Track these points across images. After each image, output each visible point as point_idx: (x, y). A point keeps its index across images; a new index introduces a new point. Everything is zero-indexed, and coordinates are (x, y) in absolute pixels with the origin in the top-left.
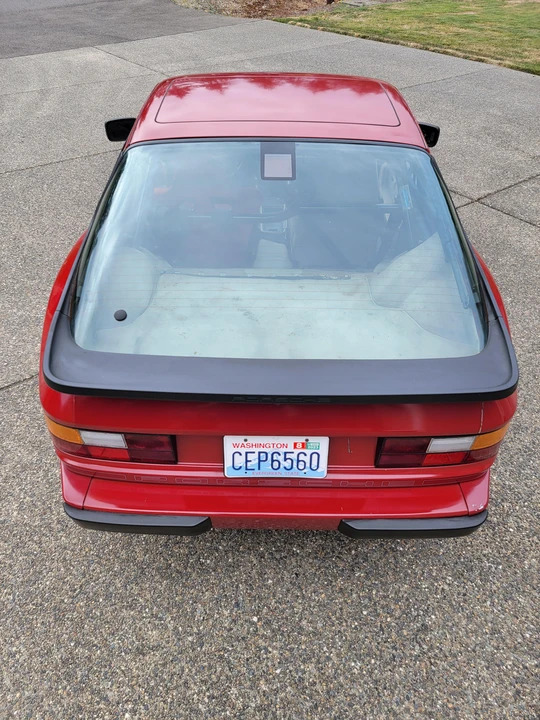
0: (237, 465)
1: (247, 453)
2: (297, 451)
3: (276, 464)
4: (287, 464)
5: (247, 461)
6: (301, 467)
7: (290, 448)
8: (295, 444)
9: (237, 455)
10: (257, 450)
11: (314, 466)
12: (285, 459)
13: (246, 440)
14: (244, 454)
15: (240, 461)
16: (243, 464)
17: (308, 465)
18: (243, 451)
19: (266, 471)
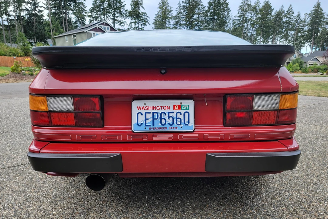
0: (140, 123)
1: (146, 113)
2: (176, 112)
3: (163, 121)
4: (170, 121)
5: (146, 119)
6: (179, 123)
7: (171, 110)
8: (174, 106)
9: (140, 115)
10: (152, 111)
11: (186, 122)
12: (169, 117)
13: (145, 104)
14: (144, 114)
15: (142, 119)
16: (143, 122)
17: (183, 121)
18: (143, 112)
19: (158, 127)
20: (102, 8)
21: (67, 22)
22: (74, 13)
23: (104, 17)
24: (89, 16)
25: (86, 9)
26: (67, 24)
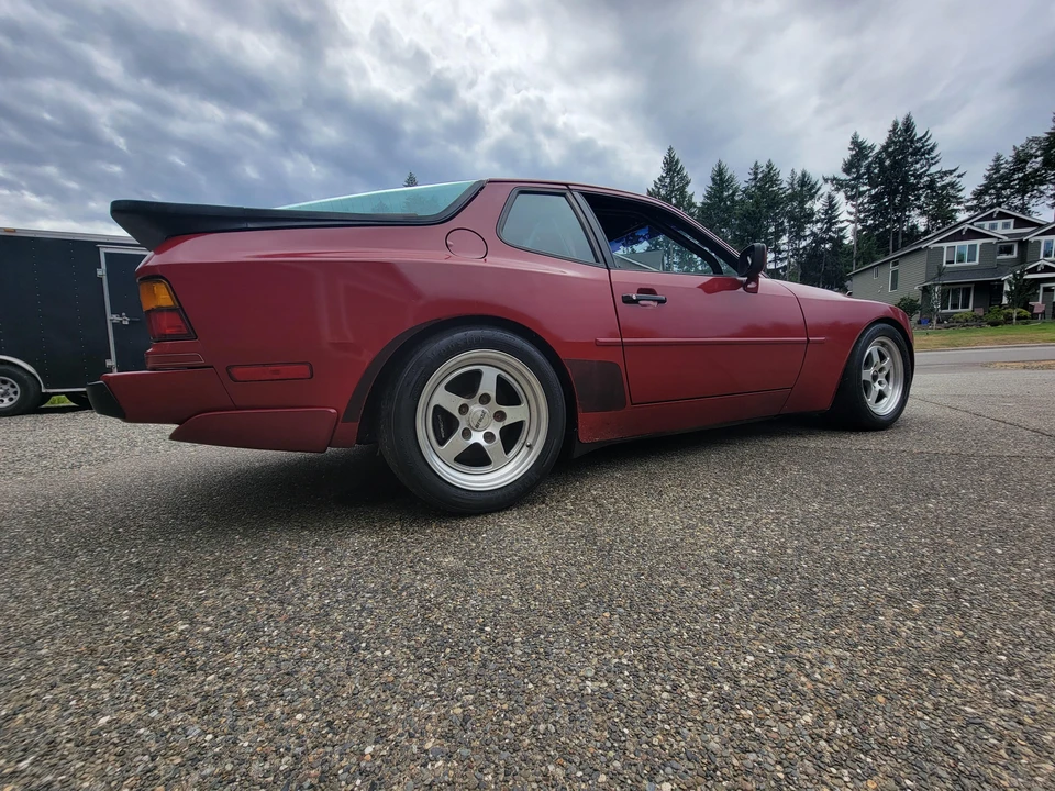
20: (1018, 179)
21: (900, 236)
22: (922, 214)
23: (1023, 198)
24: (968, 209)
25: (960, 194)
26: (900, 241)
